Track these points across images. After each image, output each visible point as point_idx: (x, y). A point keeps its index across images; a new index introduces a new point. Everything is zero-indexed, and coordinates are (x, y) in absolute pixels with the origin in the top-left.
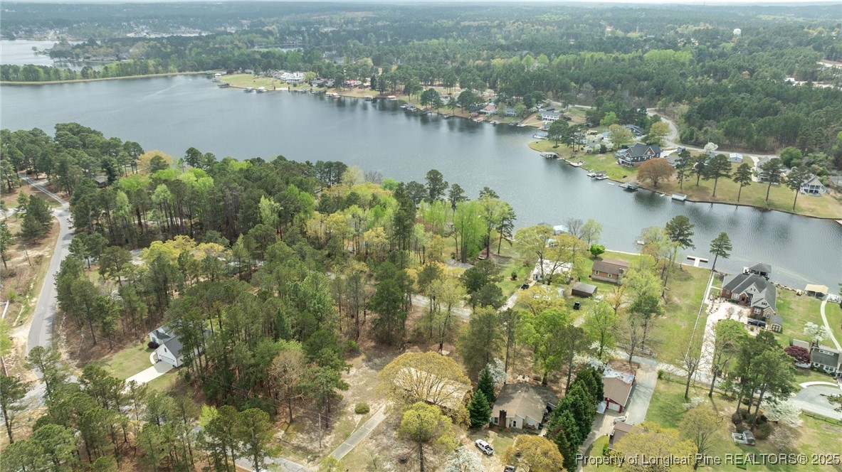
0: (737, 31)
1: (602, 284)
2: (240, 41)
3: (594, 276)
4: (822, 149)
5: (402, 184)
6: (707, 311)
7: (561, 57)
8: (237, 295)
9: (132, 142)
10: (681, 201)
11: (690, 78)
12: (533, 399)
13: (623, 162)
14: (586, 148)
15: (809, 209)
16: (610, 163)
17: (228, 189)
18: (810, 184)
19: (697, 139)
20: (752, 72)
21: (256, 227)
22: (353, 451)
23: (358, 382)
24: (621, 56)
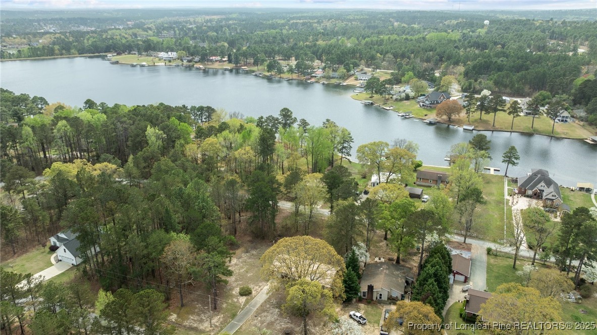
0: (487, 22)
1: (425, 188)
2: (126, 34)
3: (418, 183)
4: (564, 92)
5: (262, 118)
6: (510, 204)
7: (367, 39)
8: (128, 198)
9: (39, 96)
10: (470, 130)
11: (462, 49)
12: (394, 274)
13: (423, 105)
14: (395, 97)
15: (564, 133)
16: (414, 107)
17: (119, 123)
18: (561, 115)
19: (474, 88)
20: (503, 46)
21: (143, 150)
22: (241, 328)
23: (239, 270)
24: (409, 37)
